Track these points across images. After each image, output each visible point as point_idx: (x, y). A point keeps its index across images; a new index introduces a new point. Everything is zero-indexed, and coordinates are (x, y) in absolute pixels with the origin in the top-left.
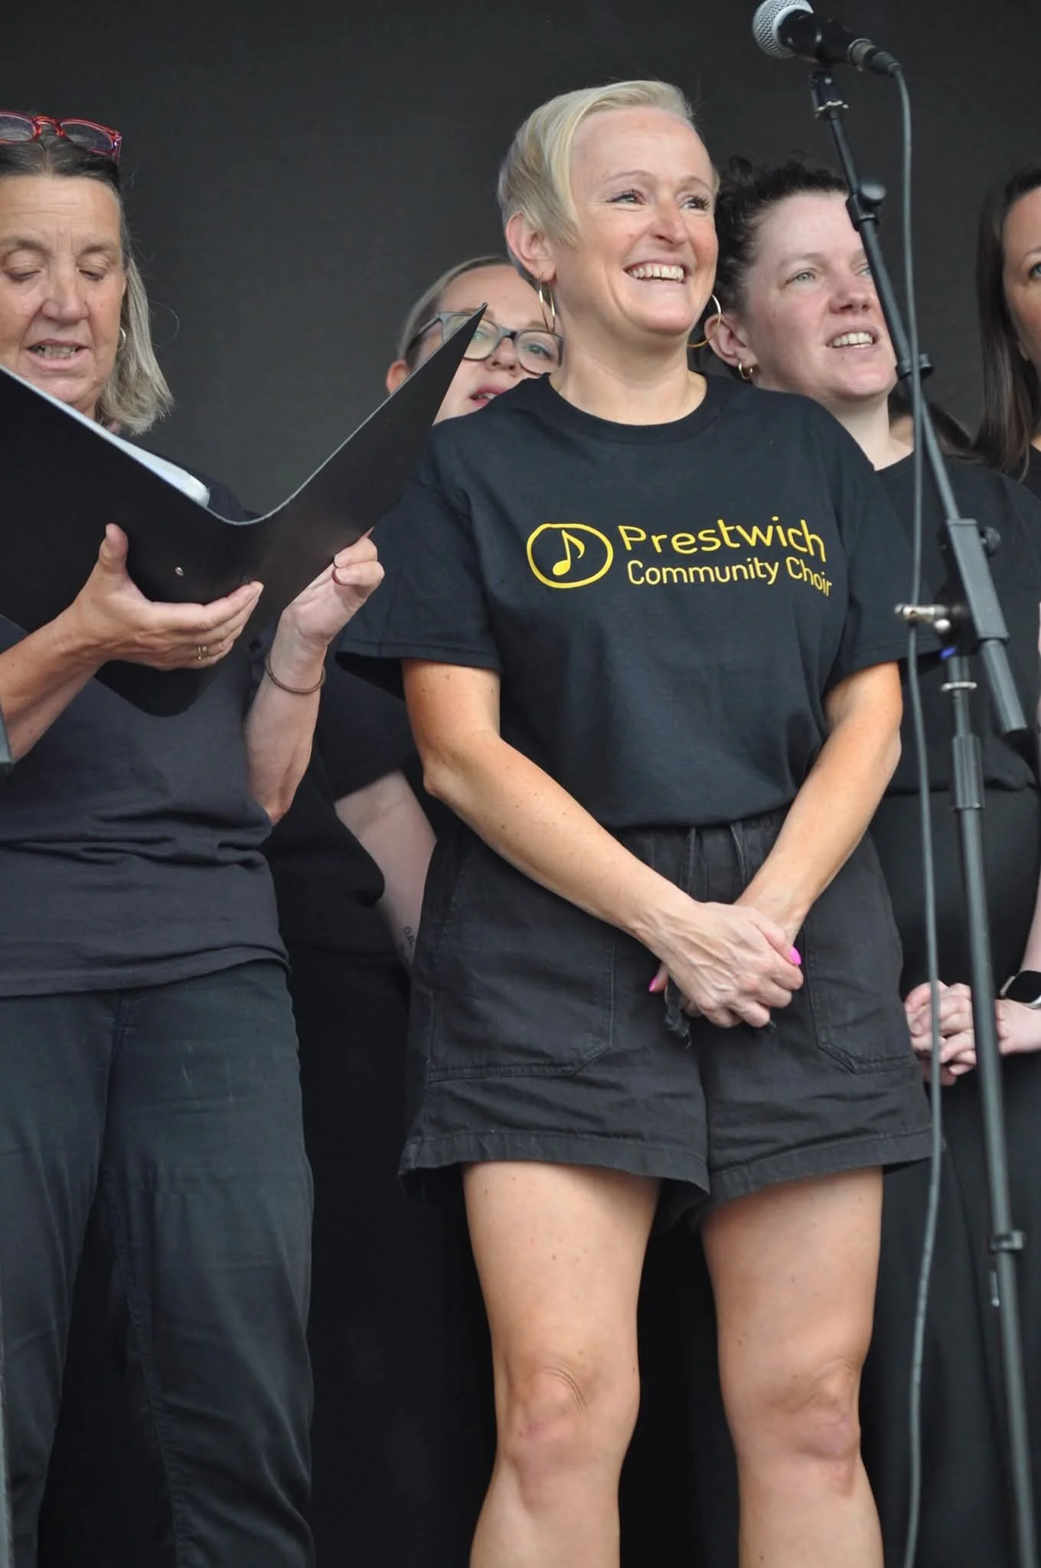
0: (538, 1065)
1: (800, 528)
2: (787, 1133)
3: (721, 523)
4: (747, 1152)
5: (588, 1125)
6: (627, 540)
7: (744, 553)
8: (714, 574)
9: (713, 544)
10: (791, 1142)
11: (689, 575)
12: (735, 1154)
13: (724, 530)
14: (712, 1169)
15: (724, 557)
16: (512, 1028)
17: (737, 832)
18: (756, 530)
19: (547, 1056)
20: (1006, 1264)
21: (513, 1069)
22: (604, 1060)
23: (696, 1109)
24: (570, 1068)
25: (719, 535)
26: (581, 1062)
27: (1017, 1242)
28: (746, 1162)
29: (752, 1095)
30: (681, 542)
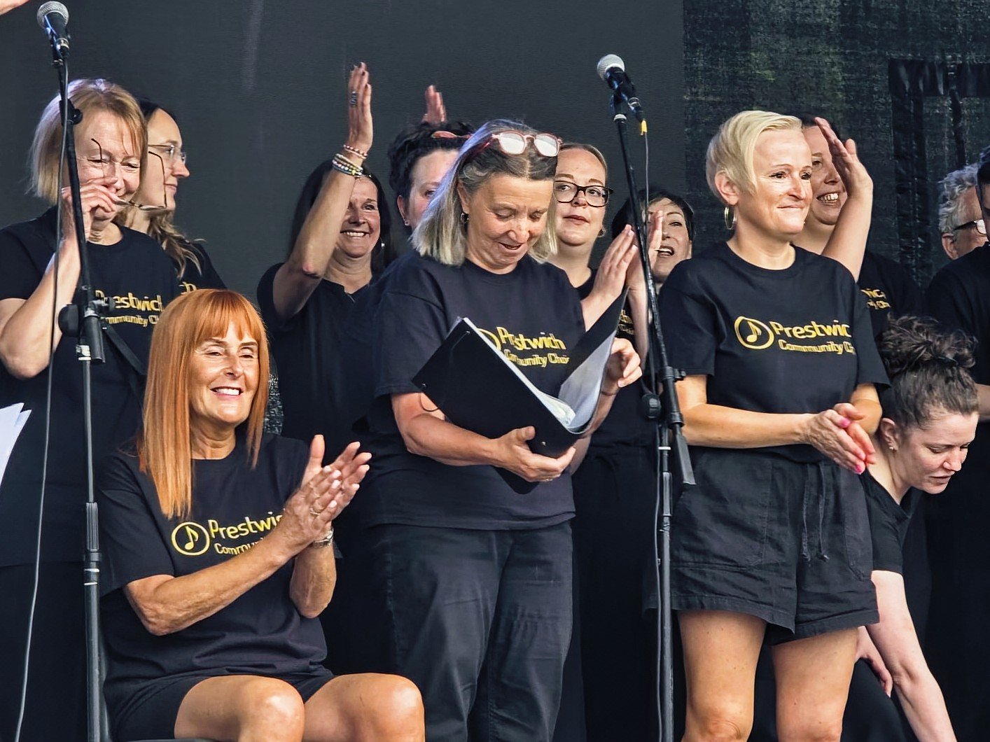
0: (730, 566)
2: (834, 608)
4: (816, 616)
5: (750, 597)
6: (775, 329)
10: (835, 613)
12: (810, 616)
13: (816, 327)
14: (797, 622)
15: (818, 341)
16: (716, 547)
19: (735, 562)
21: (717, 566)
22: (759, 567)
23: (793, 595)
24: (744, 569)
25: (814, 329)
26: (750, 566)
28: (815, 621)
29: (820, 589)
30: (798, 332)
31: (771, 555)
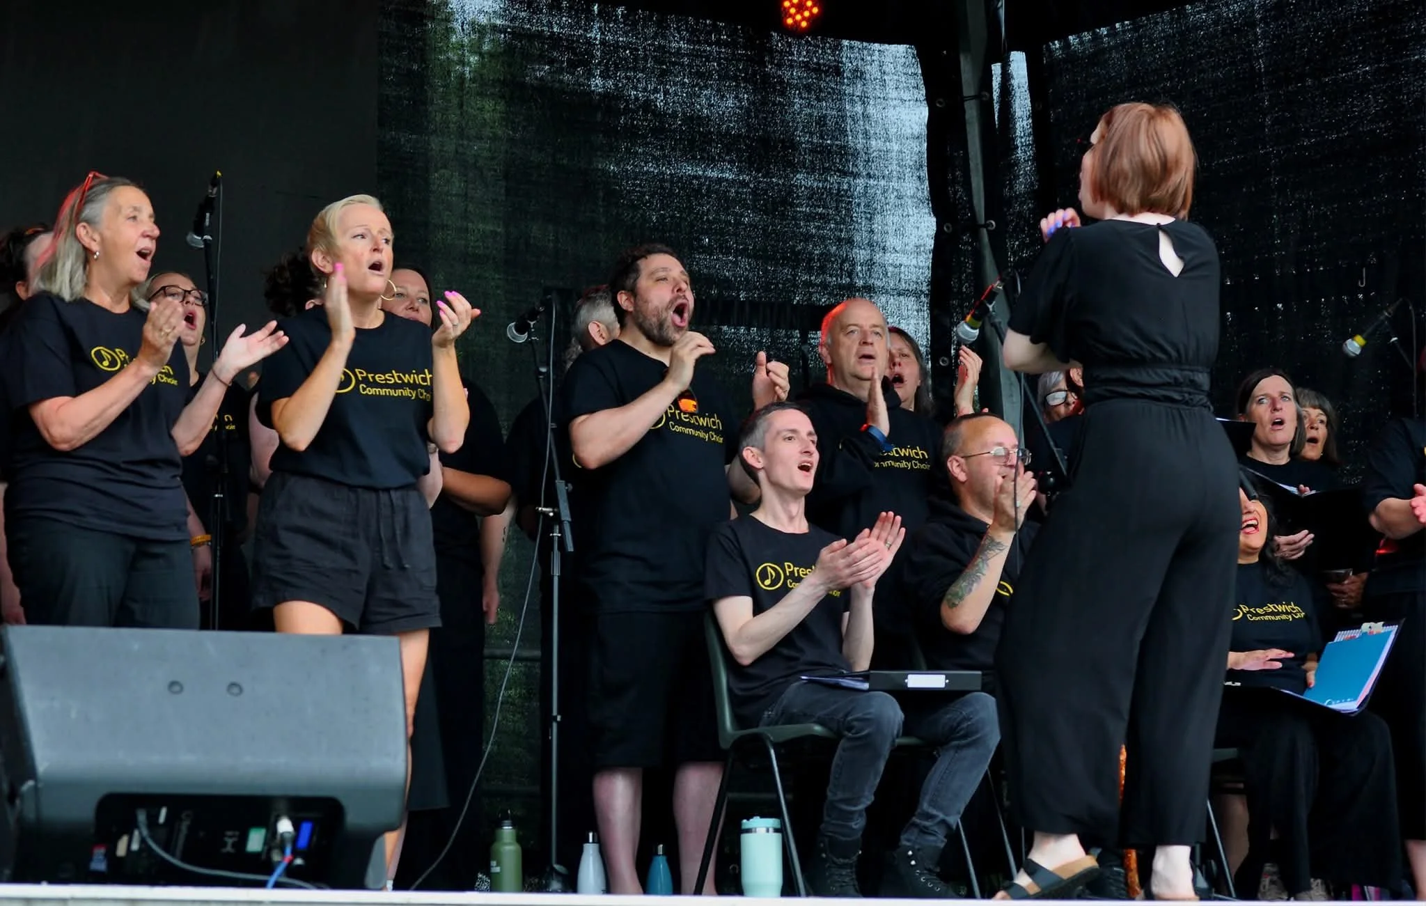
1: (425, 374)
2: (401, 612)
3: (394, 372)
6: (359, 375)
7: (402, 386)
8: (392, 392)
9: (390, 380)
10: (401, 615)
11: (383, 392)
12: (379, 618)
13: (395, 375)
15: (395, 386)
17: (393, 493)
18: (407, 376)
20: (555, 725)
25: (393, 377)
27: (559, 718)
29: (388, 595)
30: (379, 378)
31: (345, 563)
